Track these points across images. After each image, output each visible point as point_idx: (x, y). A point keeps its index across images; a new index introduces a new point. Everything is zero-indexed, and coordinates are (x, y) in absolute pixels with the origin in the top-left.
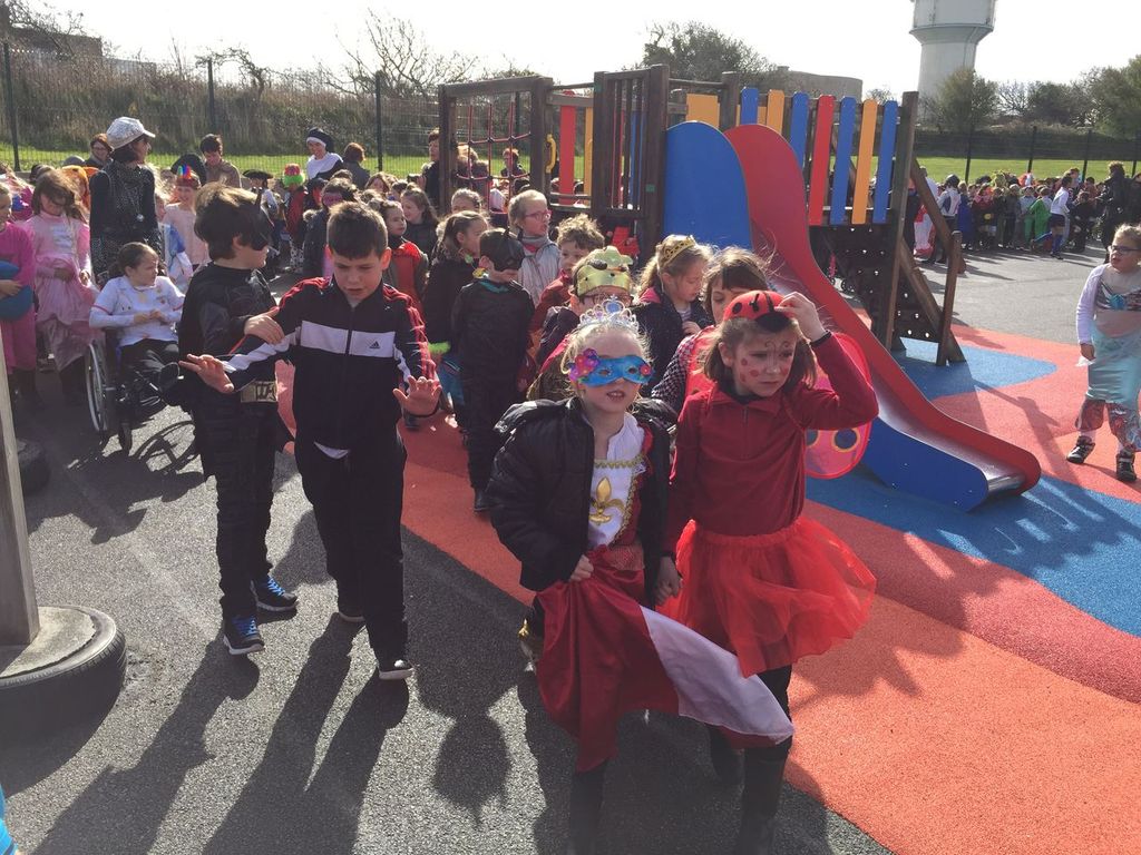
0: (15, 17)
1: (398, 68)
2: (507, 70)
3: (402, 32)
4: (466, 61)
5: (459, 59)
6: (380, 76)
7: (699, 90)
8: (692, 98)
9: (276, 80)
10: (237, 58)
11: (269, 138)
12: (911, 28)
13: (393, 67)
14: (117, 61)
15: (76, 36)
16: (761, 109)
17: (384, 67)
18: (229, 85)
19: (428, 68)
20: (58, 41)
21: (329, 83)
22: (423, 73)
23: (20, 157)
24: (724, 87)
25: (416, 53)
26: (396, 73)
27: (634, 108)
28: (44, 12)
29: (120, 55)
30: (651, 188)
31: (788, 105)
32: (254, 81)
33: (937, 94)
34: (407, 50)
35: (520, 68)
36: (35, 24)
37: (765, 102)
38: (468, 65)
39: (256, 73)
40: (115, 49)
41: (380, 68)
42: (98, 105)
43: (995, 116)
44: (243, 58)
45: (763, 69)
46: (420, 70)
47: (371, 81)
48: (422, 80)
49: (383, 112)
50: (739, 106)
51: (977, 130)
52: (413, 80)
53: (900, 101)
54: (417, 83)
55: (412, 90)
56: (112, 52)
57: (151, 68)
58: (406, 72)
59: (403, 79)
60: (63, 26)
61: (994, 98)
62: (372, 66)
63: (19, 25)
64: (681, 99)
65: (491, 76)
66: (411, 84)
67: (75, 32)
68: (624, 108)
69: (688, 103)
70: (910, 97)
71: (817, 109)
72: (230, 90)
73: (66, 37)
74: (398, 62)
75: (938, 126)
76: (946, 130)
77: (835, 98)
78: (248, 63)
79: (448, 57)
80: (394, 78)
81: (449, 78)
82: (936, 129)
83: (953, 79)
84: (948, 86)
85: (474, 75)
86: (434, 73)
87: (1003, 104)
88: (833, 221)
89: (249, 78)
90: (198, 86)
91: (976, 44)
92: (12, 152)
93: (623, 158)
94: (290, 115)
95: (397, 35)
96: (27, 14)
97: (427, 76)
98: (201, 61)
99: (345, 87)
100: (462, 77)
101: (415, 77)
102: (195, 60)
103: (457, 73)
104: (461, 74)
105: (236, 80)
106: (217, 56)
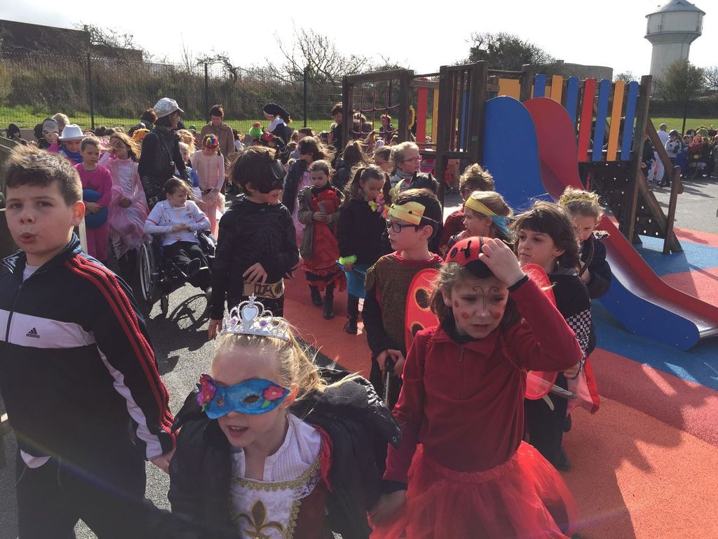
0: (94, 38)
1: (317, 65)
2: (383, 64)
3: (321, 44)
4: (358, 60)
5: (355, 59)
6: (308, 69)
7: (506, 76)
8: (502, 82)
9: (244, 74)
10: (222, 61)
11: (240, 110)
12: (645, 34)
13: (314, 65)
14: (151, 64)
15: (129, 49)
16: (547, 88)
17: (309, 66)
18: (216, 78)
19: (335, 65)
20: (118, 52)
21: (275, 76)
22: (332, 68)
23: (95, 122)
24: (524, 74)
25: (329, 54)
26: (316, 69)
27: (465, 89)
28: (111, 35)
29: (154, 60)
30: (475, 139)
31: (565, 85)
32: (231, 76)
33: (662, 77)
34: (323, 55)
35: (392, 63)
36: (105, 42)
37: (550, 83)
38: (359, 63)
39: (233, 70)
40: (152, 56)
41: (307, 66)
43: (703, 90)
44: (225, 61)
45: (548, 62)
46: (330, 67)
47: (301, 74)
48: (332, 73)
49: (308, 94)
50: (533, 86)
51: (690, 99)
52: (326, 73)
53: (639, 81)
54: (328, 74)
55: (325, 79)
56: (149, 59)
57: (171, 68)
58: (322, 68)
59: (320, 72)
60: (121, 43)
61: (701, 79)
62: (301, 65)
63: (96, 43)
64: (495, 82)
65: (374, 70)
66: (325, 75)
67: (128, 47)
68: (459, 88)
69: (500, 85)
70: (646, 79)
71: (584, 87)
72: (217, 80)
73: (122, 50)
74: (317, 62)
75: (663, 97)
76: (669, 100)
77: (596, 80)
78: (229, 65)
79: (348, 59)
80: (314, 72)
82: (662, 99)
83: (674, 67)
84: (670, 71)
85: (363, 69)
86: (339, 68)
87: (708, 83)
88: (594, 159)
89: (228, 73)
90: (198, 78)
91: (690, 44)
92: (90, 119)
93: (457, 120)
94: (252, 95)
95: (317, 45)
96: (101, 36)
97: (335, 71)
98: (201, 62)
99: (285, 78)
100: (356, 71)
101: (327, 71)
102: (197, 62)
103: (353, 68)
104: (355, 69)
105: (221, 75)
106: (210, 59)
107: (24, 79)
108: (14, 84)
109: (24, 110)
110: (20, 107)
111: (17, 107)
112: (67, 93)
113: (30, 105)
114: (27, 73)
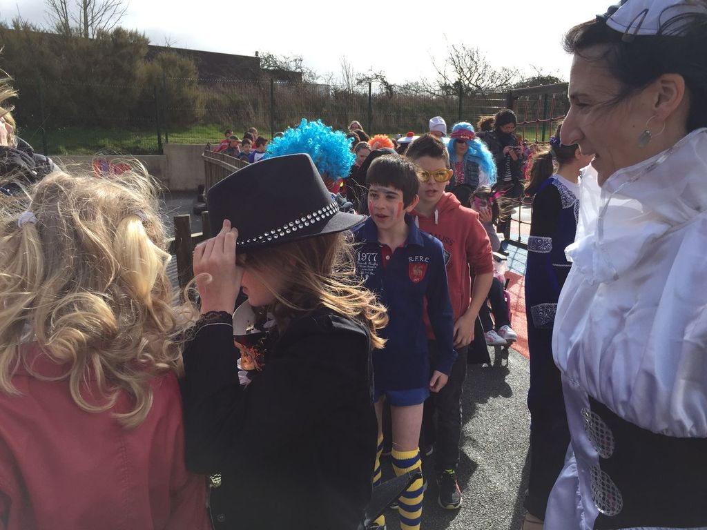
0: (270, 64)
1: (468, 79)
2: (536, 75)
3: (472, 60)
4: (510, 72)
5: (506, 72)
6: (458, 84)
9: (399, 90)
10: (379, 79)
11: (394, 124)
13: (465, 79)
14: (317, 85)
17: (460, 80)
19: (486, 78)
20: (289, 76)
21: (427, 91)
22: (483, 81)
25: (480, 70)
26: (467, 82)
28: (283, 60)
29: (319, 82)
32: (387, 92)
34: (474, 68)
35: (545, 74)
36: (278, 67)
38: (511, 75)
39: (389, 87)
40: (317, 78)
41: (457, 80)
42: (307, 109)
44: (382, 79)
46: (481, 81)
47: (452, 88)
48: (482, 85)
49: (463, 107)
52: (477, 86)
54: (479, 87)
55: (476, 92)
58: (473, 82)
59: (471, 86)
60: (293, 67)
62: (453, 78)
63: (271, 68)
65: (525, 81)
66: (475, 88)
67: (298, 70)
73: (294, 73)
74: (468, 76)
78: (385, 83)
79: (499, 71)
80: (465, 86)
81: (499, 84)
85: (514, 81)
86: (490, 81)
89: (384, 91)
94: (406, 110)
95: (468, 59)
96: (275, 62)
97: (485, 83)
98: (360, 82)
99: (436, 93)
100: (507, 83)
101: (478, 84)
102: (356, 81)
103: (504, 81)
104: (507, 81)
105: (378, 92)
106: (369, 78)
107: (215, 101)
108: (207, 107)
109: (213, 128)
110: (211, 125)
111: (209, 125)
112: (248, 114)
113: (218, 123)
114: (217, 96)
